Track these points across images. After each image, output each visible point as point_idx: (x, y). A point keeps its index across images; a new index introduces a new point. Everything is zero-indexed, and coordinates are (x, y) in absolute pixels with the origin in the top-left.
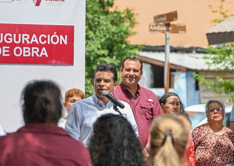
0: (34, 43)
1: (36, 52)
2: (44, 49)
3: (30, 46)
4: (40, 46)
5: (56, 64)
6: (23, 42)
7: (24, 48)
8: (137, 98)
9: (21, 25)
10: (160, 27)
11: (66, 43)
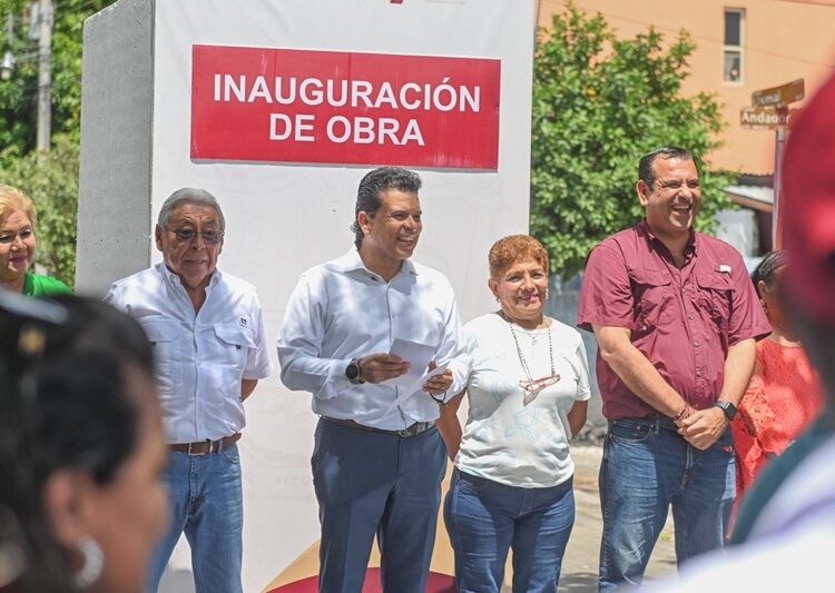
0: (386, 105)
1: (391, 132)
2: (413, 123)
3: (375, 114)
4: (403, 116)
5: (447, 166)
6: (354, 104)
7: (358, 120)
8: (689, 263)
9: (350, 54)
10: (765, 117)
11: (476, 107)
